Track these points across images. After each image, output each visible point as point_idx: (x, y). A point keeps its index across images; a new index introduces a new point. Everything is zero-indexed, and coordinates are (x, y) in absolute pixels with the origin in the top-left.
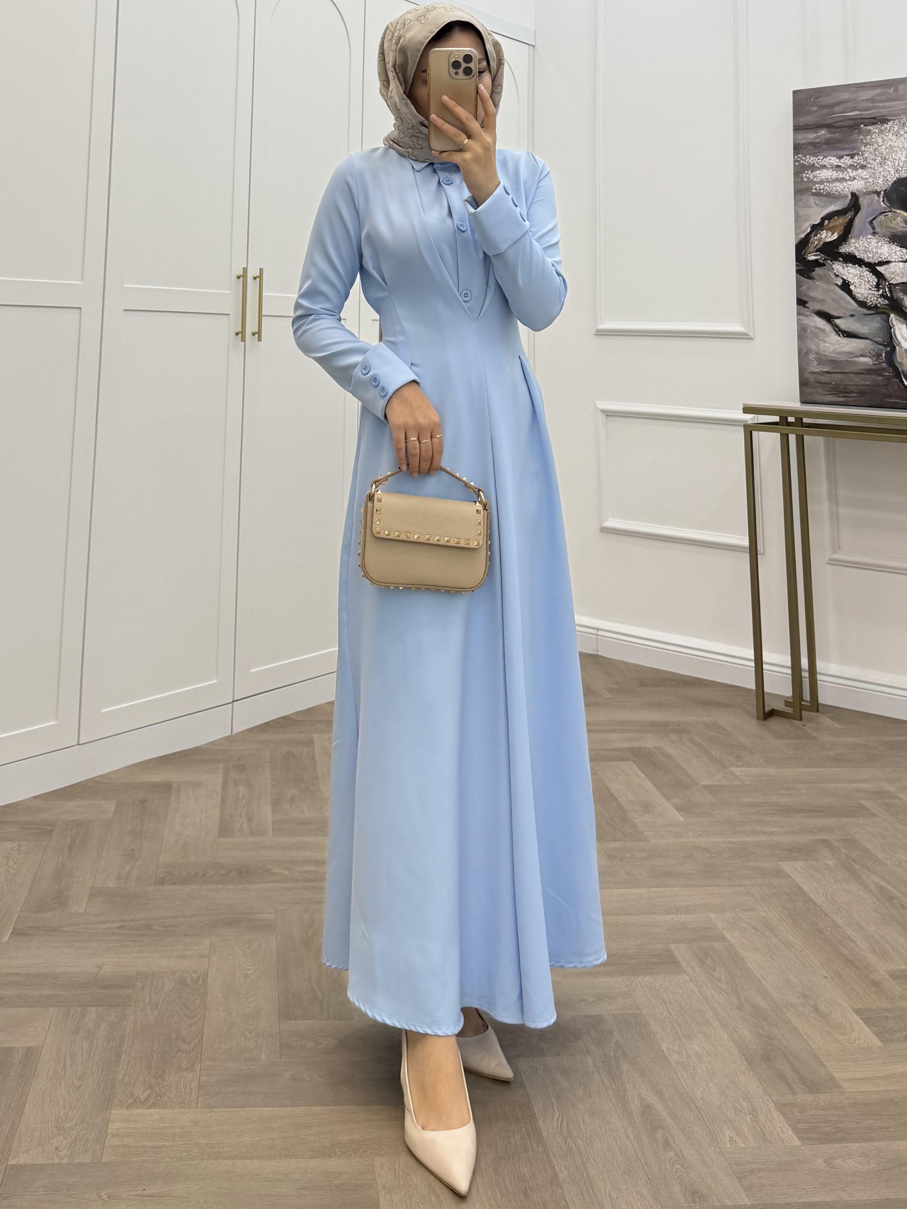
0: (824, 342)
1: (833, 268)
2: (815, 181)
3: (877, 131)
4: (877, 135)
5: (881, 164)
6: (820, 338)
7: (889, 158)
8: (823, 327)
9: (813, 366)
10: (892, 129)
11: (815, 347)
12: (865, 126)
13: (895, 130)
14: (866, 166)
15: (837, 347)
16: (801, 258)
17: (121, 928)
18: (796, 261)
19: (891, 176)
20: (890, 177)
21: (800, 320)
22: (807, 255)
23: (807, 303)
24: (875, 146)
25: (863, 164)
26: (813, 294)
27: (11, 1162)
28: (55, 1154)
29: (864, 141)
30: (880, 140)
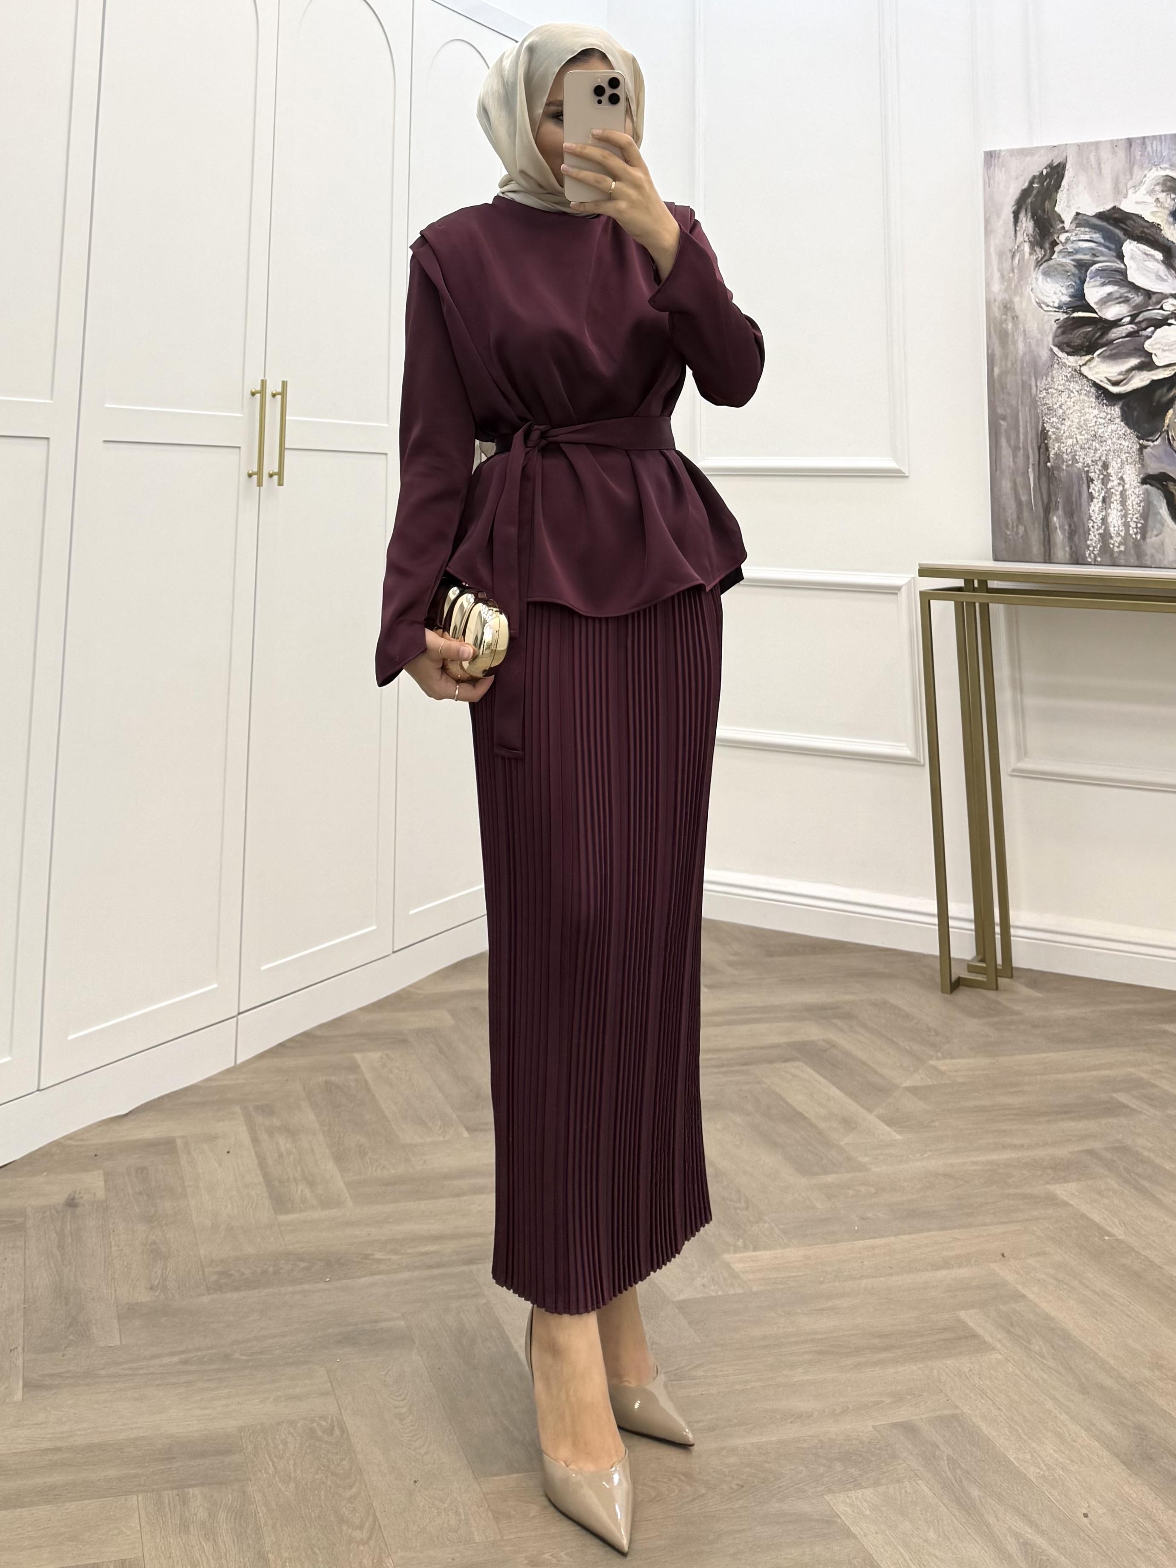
2: (1126, 534)
3: (1057, 445)
4: (1062, 445)
5: (1101, 442)
7: (1094, 430)
10: (1054, 424)
12: (1050, 462)
13: (1057, 421)
14: (1104, 462)
19: (1119, 429)
20: (1120, 431)
24: (1077, 448)
25: (1102, 466)
29: (1070, 462)
30: (1070, 442)
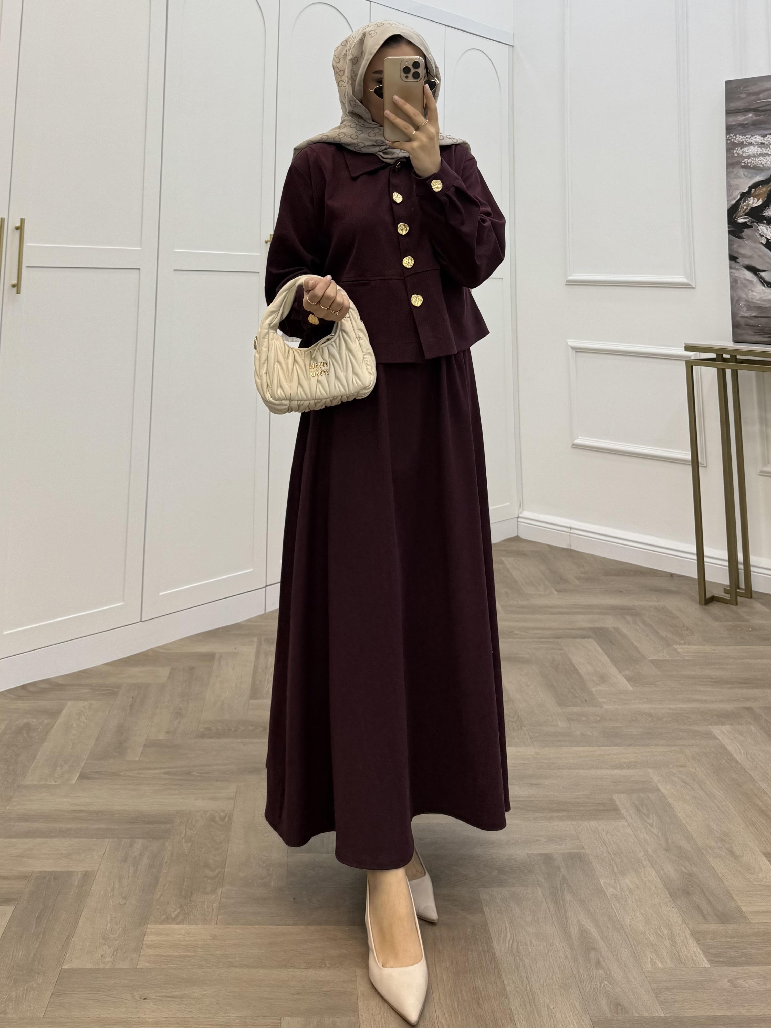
0: (752, 291)
1: (758, 230)
2: (744, 156)
6: (749, 288)
8: (751, 279)
9: (743, 312)
11: (744, 296)
15: (763, 295)
16: (733, 221)
17: (165, 773)
18: (729, 224)
21: (732, 273)
22: (737, 219)
23: (738, 258)
26: (742, 251)
27: (65, 967)
28: (101, 961)
